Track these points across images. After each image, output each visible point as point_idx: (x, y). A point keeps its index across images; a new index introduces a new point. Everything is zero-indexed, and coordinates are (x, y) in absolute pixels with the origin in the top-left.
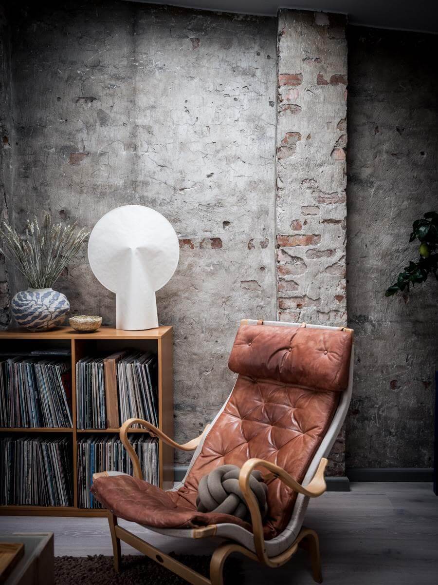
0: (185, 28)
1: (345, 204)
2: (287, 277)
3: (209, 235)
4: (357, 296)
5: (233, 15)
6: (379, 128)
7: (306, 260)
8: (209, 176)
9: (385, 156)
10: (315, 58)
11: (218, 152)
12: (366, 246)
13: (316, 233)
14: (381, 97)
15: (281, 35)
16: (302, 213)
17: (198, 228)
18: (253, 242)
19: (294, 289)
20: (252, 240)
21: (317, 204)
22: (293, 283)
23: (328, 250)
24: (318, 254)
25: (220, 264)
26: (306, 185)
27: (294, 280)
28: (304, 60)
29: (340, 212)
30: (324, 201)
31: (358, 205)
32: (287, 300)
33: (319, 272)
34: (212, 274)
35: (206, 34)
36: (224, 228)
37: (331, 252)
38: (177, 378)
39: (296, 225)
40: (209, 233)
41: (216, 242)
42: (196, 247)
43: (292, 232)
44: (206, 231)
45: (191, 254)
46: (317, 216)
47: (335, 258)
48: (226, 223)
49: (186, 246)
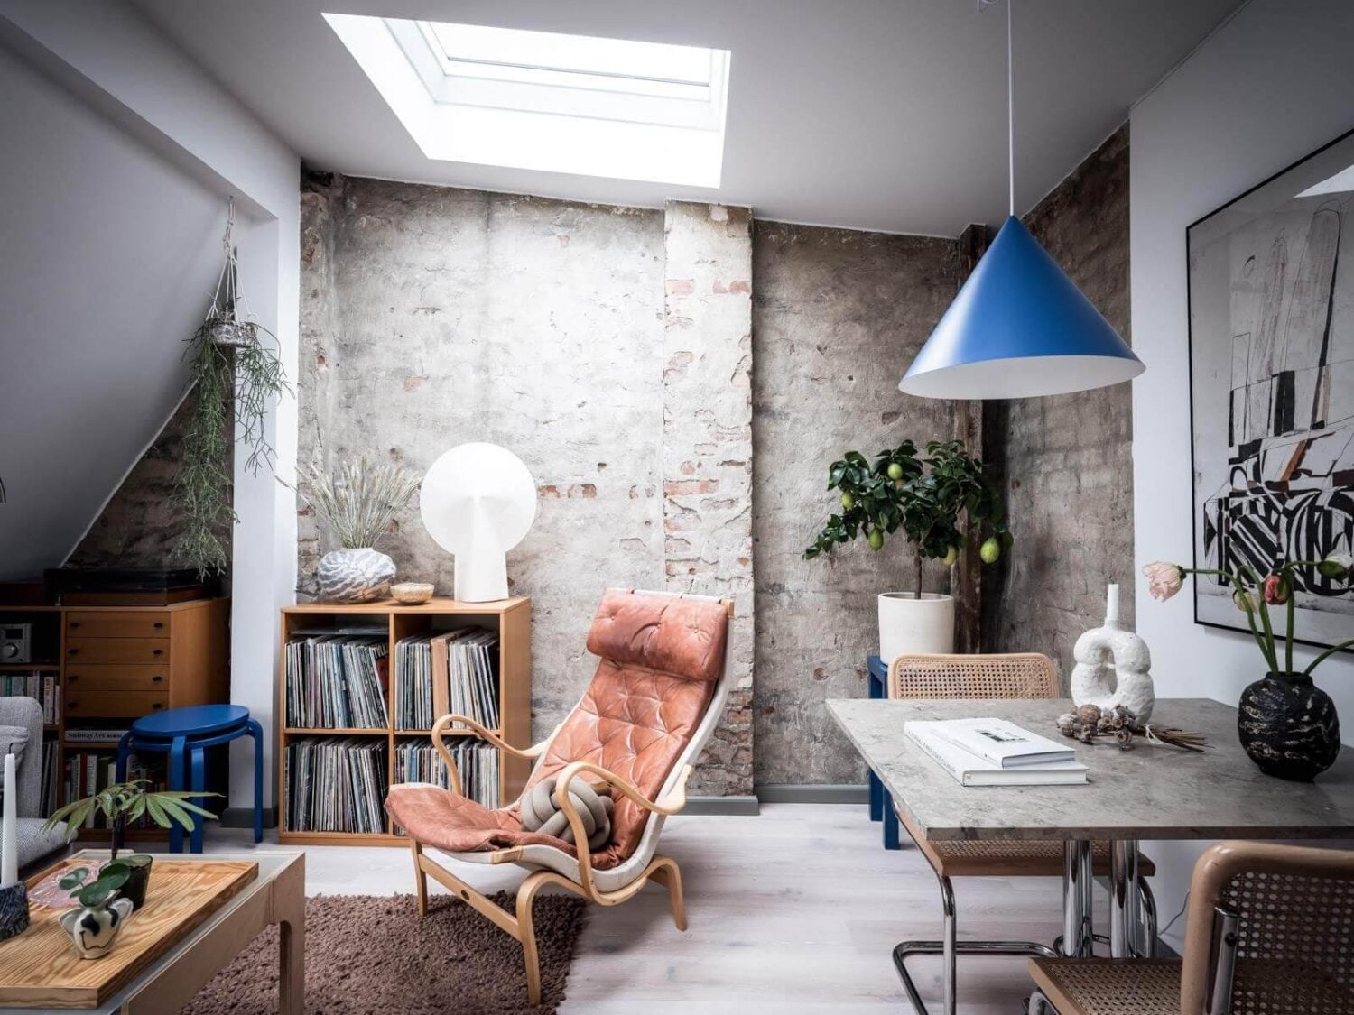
0: (551, 223)
1: (750, 440)
2: (675, 534)
3: (581, 481)
4: (770, 559)
5: (612, 207)
6: (795, 346)
7: (700, 512)
8: (580, 406)
9: (803, 381)
10: (710, 261)
11: (591, 375)
12: (781, 494)
13: (714, 479)
14: (797, 308)
15: (667, 232)
16: (696, 452)
17: (566, 472)
18: (636, 489)
19: (686, 549)
20: (634, 487)
21: (715, 442)
22: (684, 542)
23: (728, 500)
24: (715, 504)
25: (593, 517)
26: (700, 417)
27: (686, 538)
28: (697, 263)
29: (744, 452)
30: (723, 438)
31: (769, 443)
32: (676, 564)
33: (716, 527)
34: (583, 529)
35: (578, 231)
36: (599, 471)
37: (732, 502)
38: (537, 665)
39: (688, 468)
40: (580, 478)
41: (589, 489)
42: (564, 495)
43: (682, 477)
44: (576, 475)
45: (556, 504)
46: (714, 456)
47: (737, 510)
48: (601, 465)
49: (551, 495)
